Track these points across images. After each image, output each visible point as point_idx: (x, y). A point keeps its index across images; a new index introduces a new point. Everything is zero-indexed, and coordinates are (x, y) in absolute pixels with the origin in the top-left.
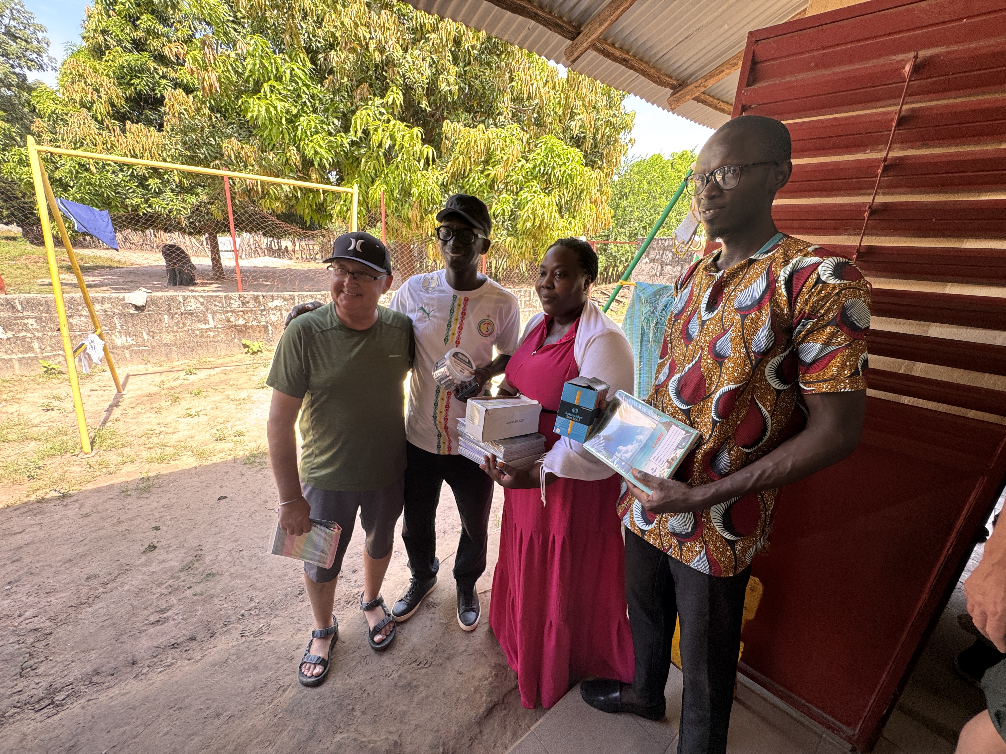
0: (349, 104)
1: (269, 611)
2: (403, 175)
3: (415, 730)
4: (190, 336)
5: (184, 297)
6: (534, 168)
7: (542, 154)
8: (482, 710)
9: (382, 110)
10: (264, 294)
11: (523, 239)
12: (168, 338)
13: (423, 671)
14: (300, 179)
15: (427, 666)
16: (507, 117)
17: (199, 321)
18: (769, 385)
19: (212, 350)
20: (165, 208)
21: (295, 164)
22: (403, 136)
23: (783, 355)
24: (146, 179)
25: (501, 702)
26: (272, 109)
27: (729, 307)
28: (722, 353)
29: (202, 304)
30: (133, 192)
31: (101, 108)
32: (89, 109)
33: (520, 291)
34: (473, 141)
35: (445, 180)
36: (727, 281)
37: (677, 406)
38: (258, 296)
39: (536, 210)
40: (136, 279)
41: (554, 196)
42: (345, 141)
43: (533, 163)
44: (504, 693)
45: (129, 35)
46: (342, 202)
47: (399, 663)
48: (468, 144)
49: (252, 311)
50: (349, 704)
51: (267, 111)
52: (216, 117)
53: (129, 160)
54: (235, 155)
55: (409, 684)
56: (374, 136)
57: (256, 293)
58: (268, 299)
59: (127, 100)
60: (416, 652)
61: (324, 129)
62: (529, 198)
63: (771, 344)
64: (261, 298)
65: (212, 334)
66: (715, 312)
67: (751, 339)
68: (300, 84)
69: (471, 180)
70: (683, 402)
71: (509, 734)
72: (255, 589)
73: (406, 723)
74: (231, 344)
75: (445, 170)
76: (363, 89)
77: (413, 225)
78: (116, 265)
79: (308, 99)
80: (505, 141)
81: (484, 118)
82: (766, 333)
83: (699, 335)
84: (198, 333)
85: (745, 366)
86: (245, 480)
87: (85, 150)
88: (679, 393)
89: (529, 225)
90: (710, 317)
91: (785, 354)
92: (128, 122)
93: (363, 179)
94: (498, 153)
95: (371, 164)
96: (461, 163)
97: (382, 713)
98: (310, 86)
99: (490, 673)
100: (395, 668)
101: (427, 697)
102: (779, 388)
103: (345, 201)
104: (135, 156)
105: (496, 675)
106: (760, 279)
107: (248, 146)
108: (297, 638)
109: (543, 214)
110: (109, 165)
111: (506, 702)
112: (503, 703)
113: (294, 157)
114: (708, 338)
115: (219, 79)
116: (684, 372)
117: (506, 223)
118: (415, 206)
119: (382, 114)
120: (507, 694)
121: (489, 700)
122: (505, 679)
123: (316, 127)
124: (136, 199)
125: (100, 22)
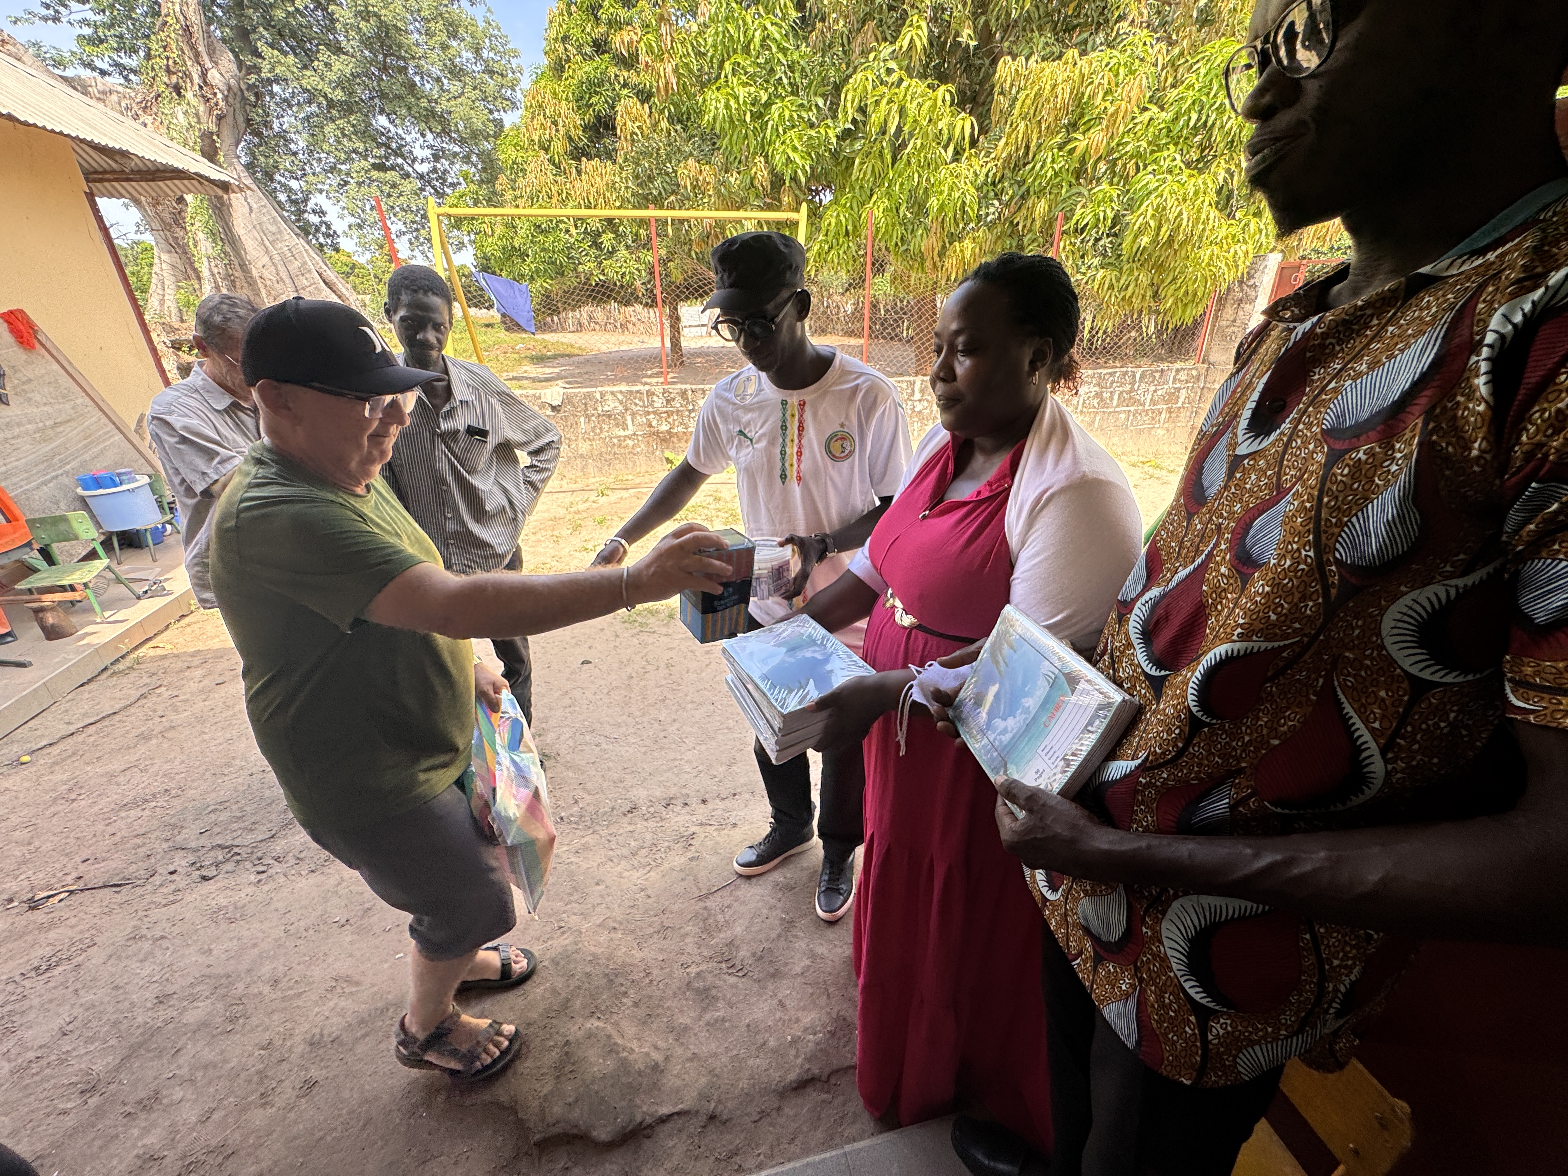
0: (844, 66)
1: (588, 823)
2: (916, 175)
3: (690, 1060)
4: (607, 445)
5: (601, 392)
6: (1176, 119)
7: (1197, 86)
8: (792, 1076)
9: (892, 65)
10: (694, 387)
11: (1131, 270)
12: (584, 447)
13: (732, 980)
14: (769, 207)
15: (740, 974)
16: (1138, 21)
17: (617, 425)
18: (1392, 662)
19: (630, 465)
20: (617, 273)
21: (762, 185)
22: (920, 105)
23: (1460, 582)
24: (599, 235)
25: (824, 1078)
26: (732, 102)
27: (1309, 426)
28: (1255, 551)
29: (621, 402)
30: (586, 255)
31: (559, 146)
32: (547, 150)
33: (1112, 374)
34: (1048, 87)
35: (991, 174)
36: (1322, 346)
37: (1139, 666)
38: (686, 390)
39: (1164, 209)
40: (592, 369)
41: (1215, 174)
42: (831, 133)
43: (1174, 109)
44: (834, 1068)
45: (589, 34)
46: (821, 237)
47: (705, 954)
48: (1038, 95)
49: (678, 411)
50: (622, 985)
51: (727, 106)
52: (676, 131)
53: (583, 212)
54: (692, 184)
55: (707, 989)
56: (873, 116)
57: (683, 387)
58: (699, 395)
59: (585, 128)
60: (734, 949)
61: (803, 118)
62: (1152, 186)
63: (1402, 547)
64: (690, 393)
65: (630, 442)
66: (1273, 437)
67: (1341, 525)
68: (774, 50)
69: (1038, 167)
70: (1151, 659)
71: (819, 1134)
72: (584, 789)
73: (682, 1044)
74: (652, 457)
75: (993, 156)
76: (866, 33)
77: (928, 264)
78: (577, 352)
79: (785, 72)
80: (1117, 75)
81: (1085, 35)
82: (1391, 512)
83: (1220, 493)
84: (615, 441)
85: (1304, 598)
86: (617, 644)
87: (541, 207)
88: (1148, 634)
89: (1145, 240)
90: (1255, 447)
91: (1469, 580)
92: (584, 159)
93: (857, 195)
94: (1098, 100)
95: (868, 167)
96: (1020, 136)
97: (658, 1015)
98: (788, 49)
99: (824, 1026)
100: (698, 959)
101: (723, 1020)
102: (1426, 675)
103: (826, 235)
104: (588, 207)
105: (833, 1034)
106: (1422, 340)
107: (707, 167)
108: (602, 870)
109: (1180, 213)
110: (562, 222)
111: (833, 1081)
112: (827, 1081)
113: (762, 174)
114: (1237, 508)
115: (676, 71)
116: (1170, 587)
117: (1101, 243)
118: (933, 230)
119: (889, 71)
120: (838, 1071)
121: (807, 1066)
122: (845, 1046)
123: (791, 116)
124: (588, 264)
125: (560, 25)
